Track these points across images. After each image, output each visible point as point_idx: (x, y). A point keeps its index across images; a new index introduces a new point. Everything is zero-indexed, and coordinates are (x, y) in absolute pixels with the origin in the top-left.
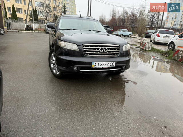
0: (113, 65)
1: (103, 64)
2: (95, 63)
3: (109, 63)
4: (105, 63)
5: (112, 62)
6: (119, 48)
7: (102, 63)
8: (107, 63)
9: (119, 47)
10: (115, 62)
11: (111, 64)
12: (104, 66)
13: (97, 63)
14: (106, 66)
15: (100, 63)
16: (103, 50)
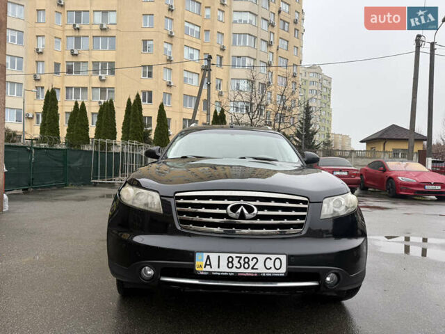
0: (278, 266)
1: (236, 260)
2: (205, 255)
3: (261, 258)
4: (243, 256)
5: (273, 257)
6: (306, 206)
7: (234, 255)
8: (251, 256)
9: (305, 202)
10: (284, 258)
11: (269, 264)
12: (242, 270)
13: (214, 257)
14: (250, 270)
15: (224, 257)
16: (239, 211)
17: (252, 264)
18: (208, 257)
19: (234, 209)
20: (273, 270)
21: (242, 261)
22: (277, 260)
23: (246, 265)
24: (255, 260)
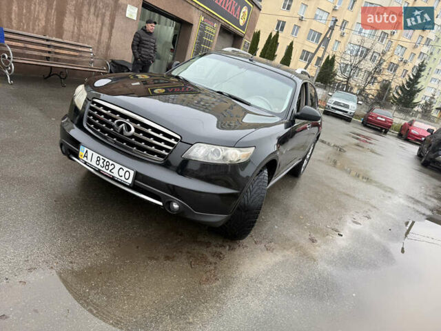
0: (127, 177)
1: (102, 161)
2: (86, 149)
3: (118, 166)
4: (107, 160)
5: (126, 169)
6: (175, 143)
7: (101, 157)
8: (111, 162)
9: (176, 139)
10: (132, 173)
11: (122, 173)
12: (104, 169)
13: (90, 152)
14: (108, 172)
15: (96, 155)
16: (121, 126)
17: (111, 167)
18: (87, 152)
19: (120, 123)
20: (123, 178)
21: (105, 163)
22: (127, 173)
23: (107, 167)
24: (113, 166)
